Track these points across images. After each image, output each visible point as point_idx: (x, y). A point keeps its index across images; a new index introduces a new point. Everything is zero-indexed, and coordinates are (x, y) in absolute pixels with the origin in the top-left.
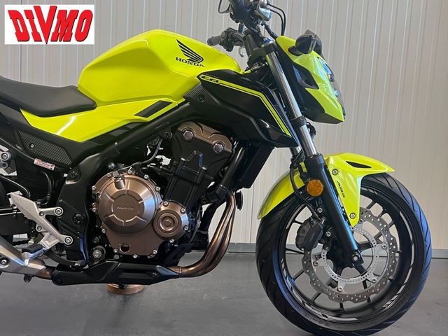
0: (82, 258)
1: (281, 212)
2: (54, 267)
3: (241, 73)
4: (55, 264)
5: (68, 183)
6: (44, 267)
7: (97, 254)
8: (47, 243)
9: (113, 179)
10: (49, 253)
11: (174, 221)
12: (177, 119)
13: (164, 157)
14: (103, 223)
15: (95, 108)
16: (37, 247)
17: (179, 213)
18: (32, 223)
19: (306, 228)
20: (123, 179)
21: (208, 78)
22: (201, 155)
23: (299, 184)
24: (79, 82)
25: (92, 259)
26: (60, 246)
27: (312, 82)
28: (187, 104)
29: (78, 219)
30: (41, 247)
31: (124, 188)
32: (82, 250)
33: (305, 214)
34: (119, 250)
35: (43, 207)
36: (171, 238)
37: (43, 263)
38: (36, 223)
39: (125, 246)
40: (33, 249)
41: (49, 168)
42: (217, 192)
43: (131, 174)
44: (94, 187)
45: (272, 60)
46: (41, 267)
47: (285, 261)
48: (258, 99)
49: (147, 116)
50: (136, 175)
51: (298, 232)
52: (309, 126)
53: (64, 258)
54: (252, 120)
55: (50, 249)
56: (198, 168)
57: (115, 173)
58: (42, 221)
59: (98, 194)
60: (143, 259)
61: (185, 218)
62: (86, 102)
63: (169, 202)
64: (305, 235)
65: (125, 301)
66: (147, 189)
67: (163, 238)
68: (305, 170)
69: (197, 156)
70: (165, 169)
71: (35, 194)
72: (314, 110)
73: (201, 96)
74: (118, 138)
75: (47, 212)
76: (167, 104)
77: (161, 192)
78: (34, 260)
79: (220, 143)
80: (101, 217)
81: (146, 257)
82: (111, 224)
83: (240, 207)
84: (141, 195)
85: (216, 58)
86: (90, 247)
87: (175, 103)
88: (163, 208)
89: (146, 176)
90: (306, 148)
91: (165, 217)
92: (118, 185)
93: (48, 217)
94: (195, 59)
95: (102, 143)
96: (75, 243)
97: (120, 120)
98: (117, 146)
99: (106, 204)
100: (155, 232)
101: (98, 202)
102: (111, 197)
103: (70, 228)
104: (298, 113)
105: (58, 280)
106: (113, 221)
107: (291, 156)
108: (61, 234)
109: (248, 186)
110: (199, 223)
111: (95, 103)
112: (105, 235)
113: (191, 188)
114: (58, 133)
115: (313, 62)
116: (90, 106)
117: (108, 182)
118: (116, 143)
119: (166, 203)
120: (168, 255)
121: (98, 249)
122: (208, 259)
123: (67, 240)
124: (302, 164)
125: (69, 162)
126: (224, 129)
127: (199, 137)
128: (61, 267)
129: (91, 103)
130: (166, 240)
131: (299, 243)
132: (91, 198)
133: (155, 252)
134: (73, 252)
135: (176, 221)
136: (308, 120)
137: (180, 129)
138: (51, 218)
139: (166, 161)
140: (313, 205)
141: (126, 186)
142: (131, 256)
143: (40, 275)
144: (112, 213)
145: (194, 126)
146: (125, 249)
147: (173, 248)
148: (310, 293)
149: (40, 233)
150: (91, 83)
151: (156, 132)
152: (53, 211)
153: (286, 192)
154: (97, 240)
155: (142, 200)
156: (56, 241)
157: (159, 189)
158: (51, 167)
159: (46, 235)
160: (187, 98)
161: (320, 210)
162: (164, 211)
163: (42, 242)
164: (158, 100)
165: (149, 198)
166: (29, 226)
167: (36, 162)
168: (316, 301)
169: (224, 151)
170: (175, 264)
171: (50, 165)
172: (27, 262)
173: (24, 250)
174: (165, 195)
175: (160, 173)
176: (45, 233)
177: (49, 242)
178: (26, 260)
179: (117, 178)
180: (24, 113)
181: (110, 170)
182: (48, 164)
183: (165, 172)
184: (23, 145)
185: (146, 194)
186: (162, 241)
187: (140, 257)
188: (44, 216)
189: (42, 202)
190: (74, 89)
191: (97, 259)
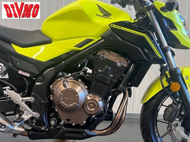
0: (45, 125)
1: (155, 100)
2: (30, 130)
3: (132, 22)
4: (30, 128)
5: (37, 84)
6: (24, 130)
7: (53, 123)
8: (26, 117)
9: (62, 82)
10: (27, 122)
11: (95, 105)
12: (97, 48)
13: (89, 69)
14: (56, 106)
15: (51, 43)
16: (20, 120)
17: (97, 100)
18: (18, 106)
19: (170, 109)
20: (67, 82)
21: (115, 26)
22: (110, 68)
23: (166, 84)
24: (42, 28)
25: (50, 125)
26: (32, 118)
27: (173, 27)
28: (103, 40)
29: (43, 103)
30: (23, 119)
31: (68, 87)
32: (45, 121)
33: (168, 101)
34: (64, 121)
35: (23, 97)
36: (93, 115)
37: (23, 127)
38: (20, 106)
39: (68, 118)
40: (19, 121)
41: (27, 75)
42: (119, 89)
44: (51, 86)
45: (151, 14)
46: (22, 130)
47: (157, 128)
48: (143, 38)
49: (80, 47)
50: (74, 79)
51: (165, 111)
52: (171, 51)
53: (34, 124)
54: (139, 49)
55: (27, 120)
56: (108, 76)
57: (63, 79)
58: (23, 104)
59: (54, 90)
60: (77, 126)
61: (101, 103)
62: (46, 39)
63: (92, 94)
64: (169, 113)
66: (80, 87)
67: (89, 114)
68: (169, 76)
69: (108, 69)
70: (90, 76)
71: (20, 90)
72: (174, 42)
73: (111, 36)
74: (64, 59)
75: (26, 100)
76: (92, 40)
77: (88, 89)
78: (19, 126)
79: (120, 62)
80: (55, 102)
81: (80, 125)
82: (61, 107)
83: (130, 96)
84: (77, 91)
85: (118, 14)
86: (49, 119)
87: (96, 40)
88: (89, 98)
89: (80, 80)
90: (169, 64)
91: (90, 103)
92: (65, 86)
93: (26, 103)
94: (107, 14)
95: (55, 62)
96: (41, 117)
97: (65, 50)
98: (64, 64)
99: (58, 95)
100: (85, 111)
101: (54, 95)
102: (61, 92)
103: (38, 108)
104: (166, 44)
105: (32, 137)
106: (62, 105)
107: (160, 67)
108: (33, 111)
109: (137, 86)
110: (108, 105)
111: (51, 40)
112: (57, 112)
113: (104, 86)
114: (34, 57)
115: (174, 16)
116: (49, 41)
117: (59, 83)
118: (63, 62)
119: (91, 95)
120: (91, 124)
121: (53, 120)
122: (113, 126)
123: (37, 115)
124: (167, 73)
125: (37, 72)
126: (123, 54)
127: (108, 58)
128: (33, 130)
129: (49, 40)
130: (91, 116)
131: (165, 118)
132: (49, 92)
133: (85, 122)
134: (40, 122)
135: (96, 105)
136: (171, 48)
137: (98, 54)
138: (28, 103)
139: (90, 71)
140: (173, 96)
141: (69, 86)
142: (71, 124)
143: (21, 134)
144: (61, 101)
145: (106, 52)
146: (68, 120)
147: (94, 120)
149: (22, 111)
151: (85, 56)
152: (29, 99)
153: (158, 89)
154: (52, 115)
155: (78, 94)
156: (30, 116)
157: (86, 87)
158: (28, 75)
159: (25, 112)
160: (103, 37)
161: (178, 100)
162: (90, 100)
163: (23, 116)
164: (86, 38)
165: (81, 92)
166: (16, 108)
167: (20, 72)
169: (123, 66)
170: (94, 129)
171: (27, 74)
172: (17, 128)
173: (14, 122)
174: (90, 90)
175: (87, 78)
176: (25, 111)
177: (27, 116)
178: (16, 127)
179: (64, 82)
180: (14, 46)
181: (60, 77)
182: (26, 73)
183: (91, 77)
184: (13, 63)
185: (80, 90)
186: (88, 116)
187: (76, 125)
188: (24, 102)
189: (23, 94)
190: (39, 32)
191: (53, 125)
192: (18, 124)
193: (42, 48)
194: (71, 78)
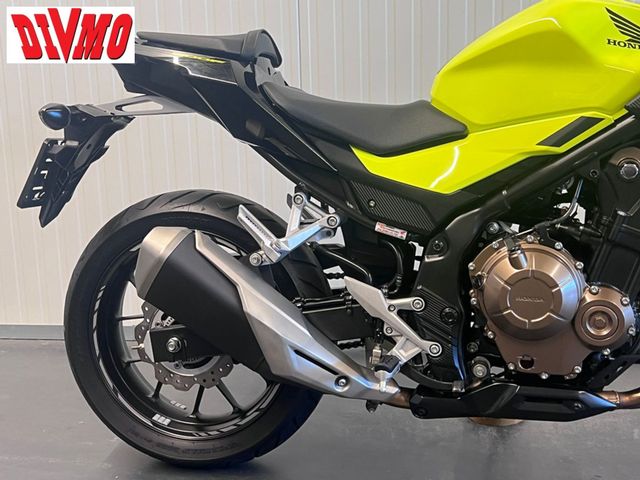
0: (459, 378)
2: (412, 390)
4: (414, 385)
5: (429, 259)
6: (397, 389)
7: (480, 370)
8: (403, 353)
9: (504, 251)
10: (406, 369)
11: (610, 319)
14: (489, 322)
15: (465, 136)
17: (617, 304)
18: (378, 323)
20: (523, 251)
24: (433, 93)
25: (471, 377)
26: (417, 358)
28: (629, 120)
29: (449, 315)
30: (396, 360)
31: (526, 266)
32: (457, 365)
34: (516, 366)
35: (390, 297)
36: (605, 348)
37: (397, 384)
38: (383, 323)
39: (526, 358)
40: (389, 366)
41: (399, 236)
43: (532, 243)
44: (471, 266)
46: (394, 390)
49: (558, 144)
50: (540, 243)
55: (406, 364)
57: (507, 243)
58: (394, 315)
59: (481, 277)
60: (556, 381)
61: (628, 313)
63: (599, 286)
67: (590, 346)
70: (589, 230)
74: (508, 184)
75: (399, 305)
76: (596, 121)
77: (584, 271)
78: (389, 382)
80: (486, 311)
81: (562, 377)
82: (503, 324)
84: (552, 275)
86: (468, 359)
87: (610, 120)
88: (589, 298)
89: (559, 245)
91: (591, 315)
92: (515, 263)
93: (401, 313)
94: (639, 38)
95: (480, 193)
96: (445, 353)
97: (516, 153)
98: (507, 197)
100: (578, 336)
101: (482, 290)
102: (506, 282)
103: (434, 329)
105: (422, 411)
106: (511, 321)
108: (423, 338)
111: (466, 127)
112: (492, 342)
113: (637, 261)
116: (456, 133)
117: (495, 256)
118: (504, 192)
119: (595, 289)
120: (596, 374)
121: (479, 362)
123: (433, 348)
125: (429, 227)
128: (421, 390)
129: (460, 129)
130: (597, 350)
132: (467, 282)
133: (578, 370)
134: (443, 367)
137: (616, 161)
138: (406, 315)
141: (528, 263)
142: (537, 377)
143: (391, 402)
144: (508, 308)
145: (638, 154)
146: (527, 364)
147: (606, 361)
149: (390, 337)
151: (573, 170)
152: (408, 304)
155: (557, 286)
156: (414, 351)
157: (580, 265)
158: (401, 234)
159: (400, 341)
162: (592, 304)
163: (395, 351)
164: (576, 116)
165: (567, 279)
166: (372, 330)
167: (379, 227)
171: (400, 231)
172: (384, 386)
173: (378, 368)
174: (590, 277)
175: (580, 237)
176: (398, 338)
177: (406, 351)
178: (383, 383)
179: (511, 251)
180: (357, 152)
181: (495, 237)
182: (396, 230)
183: (591, 235)
184: (358, 202)
185: (560, 272)
186: (590, 352)
187: (551, 377)
188: (396, 311)
189: (391, 289)
191: (480, 379)
192: (389, 375)
194: (530, 238)
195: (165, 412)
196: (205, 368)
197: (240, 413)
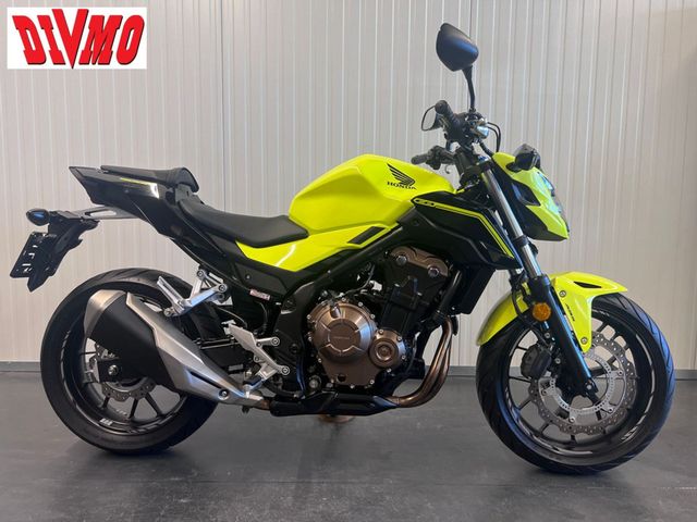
0: (299, 389)
1: (504, 337)
2: (272, 398)
3: (454, 192)
4: (273, 395)
5: (283, 313)
6: (261, 398)
7: (313, 384)
8: (265, 374)
9: (328, 307)
10: (267, 384)
11: (390, 350)
12: (391, 243)
13: (376, 283)
14: (319, 352)
15: (307, 237)
16: (254, 379)
17: (395, 340)
18: (250, 354)
19: (533, 355)
20: (338, 308)
21: (422, 202)
22: (415, 280)
23: (523, 307)
24: (290, 211)
25: (308, 389)
26: (276, 376)
27: (533, 199)
28: (400, 229)
29: (295, 348)
30: (260, 378)
31: (339, 316)
32: (299, 380)
33: (529, 339)
34: (335, 381)
35: (259, 338)
36: (388, 368)
37: (261, 394)
38: (253, 354)
39: (342, 376)
40: (252, 382)
42: (434, 318)
43: (345, 303)
44: (309, 317)
45: (488, 177)
46: (259, 398)
47: (509, 390)
48: (477, 221)
49: (359, 243)
50: (350, 303)
51: (523, 359)
52: (531, 245)
53: (280, 387)
54: (470, 241)
55: (268, 380)
56: (413, 294)
57: (330, 302)
58: (260, 351)
59: (314, 323)
60: (359, 389)
61: (401, 346)
62: (299, 231)
63: (385, 329)
64: (531, 362)
65: (337, 429)
66: (361, 317)
67: (380, 368)
68: (528, 292)
69: (411, 282)
71: (253, 325)
72: (536, 228)
73: (415, 219)
74: (331, 266)
75: (263, 342)
76: (382, 229)
77: (376, 320)
78: (252, 392)
79: (433, 266)
80: (317, 345)
81: (363, 387)
82: (327, 354)
83: (455, 332)
84: (356, 324)
85: (426, 180)
86: (307, 377)
87: (389, 228)
88: (378, 337)
89: (361, 304)
90: (528, 269)
91: (381, 347)
92: (333, 315)
93: (264, 348)
94: (406, 182)
95: (316, 271)
96: (292, 373)
97: (333, 248)
98: (331, 274)
99: (322, 332)
100: (372, 362)
101: (314, 332)
102: (327, 327)
103: (286, 358)
104: (520, 233)
105: (277, 412)
106: (331, 351)
107: (509, 276)
108: (278, 363)
109: (468, 311)
110: (415, 350)
111: (307, 232)
112: (321, 365)
113: (407, 314)
114: (277, 265)
115: (533, 178)
116: (302, 235)
117: (323, 311)
118: (329, 271)
119: (382, 331)
120: (385, 385)
121: (314, 379)
122: (426, 388)
123: (284, 370)
124: (525, 285)
125: (284, 292)
126: (439, 253)
127: (413, 262)
128: (278, 398)
129: (303, 232)
130: (383, 370)
131: (525, 371)
132: (306, 327)
133: (372, 382)
134: (290, 382)
135: (393, 350)
136: (530, 239)
137: (393, 254)
138: (267, 348)
139: (378, 287)
140: (539, 329)
141: (341, 315)
142: (348, 387)
143: (258, 406)
144: (328, 343)
145: (406, 250)
146: (341, 379)
147: (389, 377)
148: (538, 423)
149: (258, 363)
150: (302, 211)
151: (368, 259)
152: (269, 342)
153: (508, 316)
154: (312, 369)
155: (358, 329)
156: (273, 372)
157: (373, 316)
158: (266, 297)
159: (264, 365)
160: (400, 223)
161: (548, 335)
162: (380, 340)
163: (260, 373)
164: (369, 226)
165: (365, 326)
166: (246, 359)
167: (252, 292)
168: (545, 432)
169: (440, 276)
170: (390, 395)
171: (265, 295)
172: (249, 395)
173: (245, 383)
174: (380, 323)
175: (374, 300)
177: (267, 373)
178: (248, 393)
179: (332, 307)
180: (240, 245)
181: (323, 299)
182: (263, 294)
183: (379, 299)
184: (239, 276)
185: (361, 322)
186: (378, 371)
187: (356, 387)
188: (261, 346)
189: (259, 332)
190: (285, 218)
191: (314, 389)
192: (252, 387)
193: (293, 246)
194: (344, 299)
195: (109, 417)
196: (136, 387)
197: (161, 416)
